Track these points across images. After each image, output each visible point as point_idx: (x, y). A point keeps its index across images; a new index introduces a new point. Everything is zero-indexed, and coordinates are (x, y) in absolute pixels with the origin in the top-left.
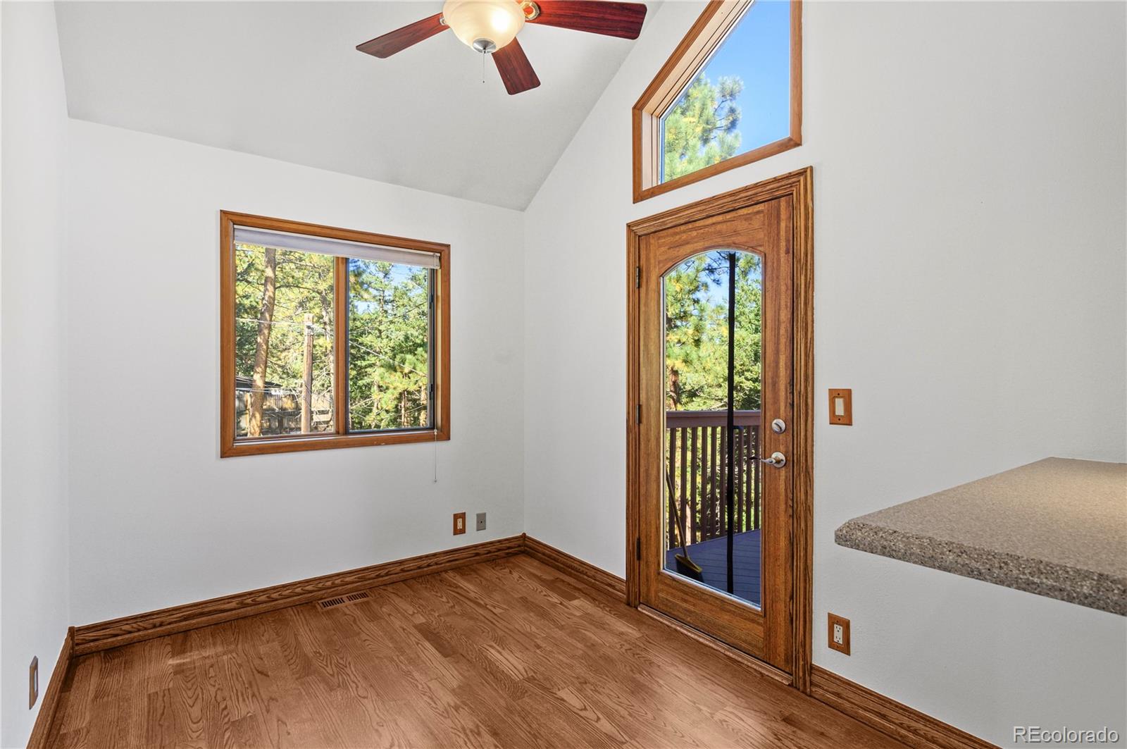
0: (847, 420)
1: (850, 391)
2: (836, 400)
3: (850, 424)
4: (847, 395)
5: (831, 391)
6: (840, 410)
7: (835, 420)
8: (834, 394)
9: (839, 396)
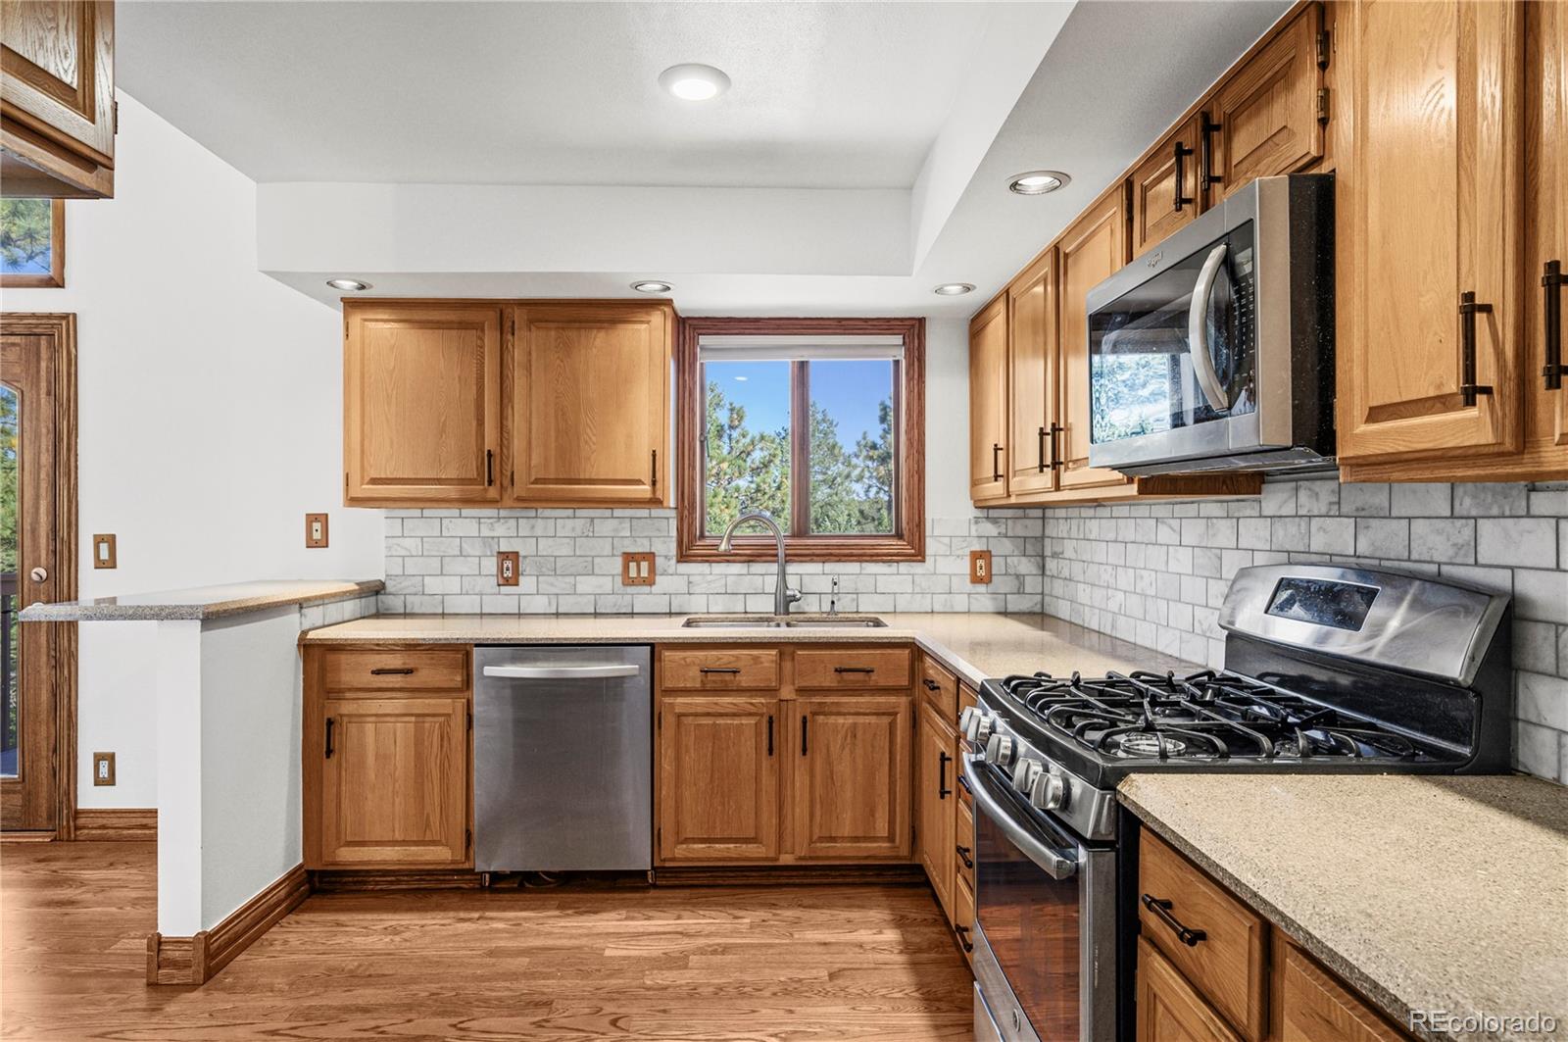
0: (112, 563)
1: (114, 537)
2: (101, 545)
3: (114, 567)
4: (111, 540)
5: (95, 536)
6: (104, 555)
7: (100, 564)
8: (99, 540)
9: (103, 541)
